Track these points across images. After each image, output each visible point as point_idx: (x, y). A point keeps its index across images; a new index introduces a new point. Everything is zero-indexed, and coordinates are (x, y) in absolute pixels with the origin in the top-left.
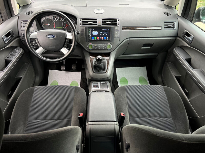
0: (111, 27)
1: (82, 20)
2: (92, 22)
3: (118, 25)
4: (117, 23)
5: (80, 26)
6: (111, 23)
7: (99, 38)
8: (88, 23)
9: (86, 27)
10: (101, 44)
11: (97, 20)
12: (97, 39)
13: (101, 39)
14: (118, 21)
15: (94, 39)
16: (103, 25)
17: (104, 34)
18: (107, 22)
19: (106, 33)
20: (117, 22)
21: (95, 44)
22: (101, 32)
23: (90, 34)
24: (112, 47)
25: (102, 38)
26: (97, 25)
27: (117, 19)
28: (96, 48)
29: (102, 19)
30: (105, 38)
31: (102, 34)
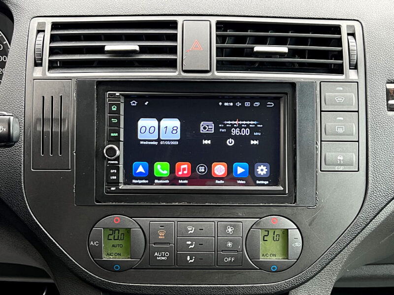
0: (293, 85)
1: (55, 26)
2: (134, 46)
3: (355, 67)
4: (339, 55)
5: (38, 72)
6: (292, 53)
7: (193, 169)
8: (101, 50)
9: (82, 85)
10: (209, 224)
11: (173, 25)
12: (173, 179)
13: (209, 177)
14: (353, 35)
15: (151, 177)
16: (221, 66)
17: (230, 142)
18: (258, 48)
19: (246, 132)
20: (339, 42)
21: (156, 222)
22: (207, 127)
23: (116, 140)
24: (299, 244)
25: (220, 169)
26: (172, 64)
27: (344, 25)
28: (161, 257)
29: (214, 20)
30: (240, 170)
31: (219, 138)
